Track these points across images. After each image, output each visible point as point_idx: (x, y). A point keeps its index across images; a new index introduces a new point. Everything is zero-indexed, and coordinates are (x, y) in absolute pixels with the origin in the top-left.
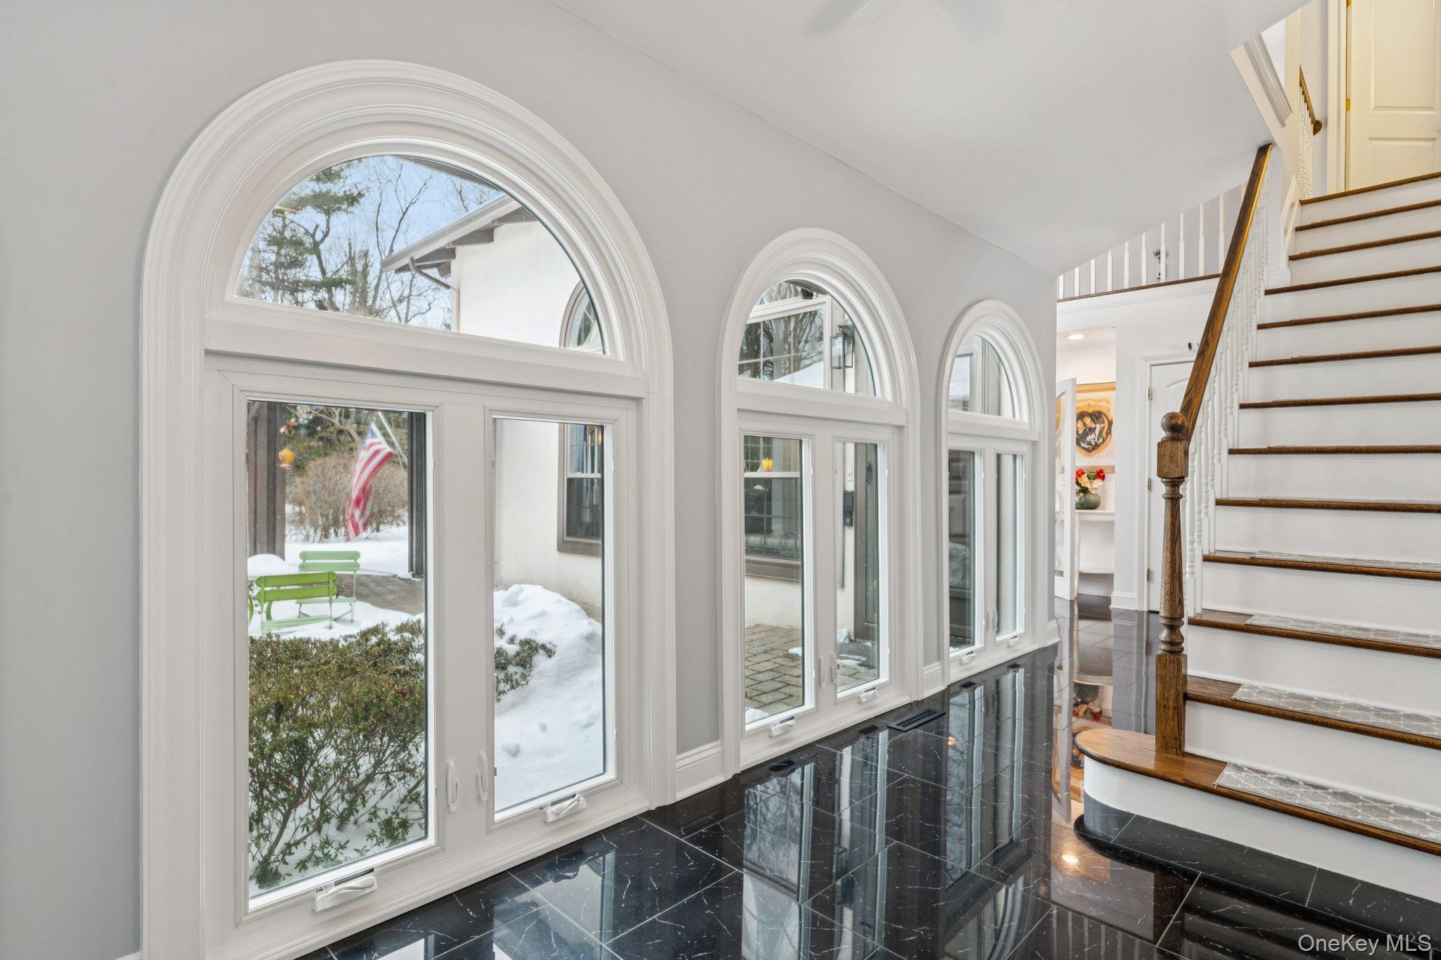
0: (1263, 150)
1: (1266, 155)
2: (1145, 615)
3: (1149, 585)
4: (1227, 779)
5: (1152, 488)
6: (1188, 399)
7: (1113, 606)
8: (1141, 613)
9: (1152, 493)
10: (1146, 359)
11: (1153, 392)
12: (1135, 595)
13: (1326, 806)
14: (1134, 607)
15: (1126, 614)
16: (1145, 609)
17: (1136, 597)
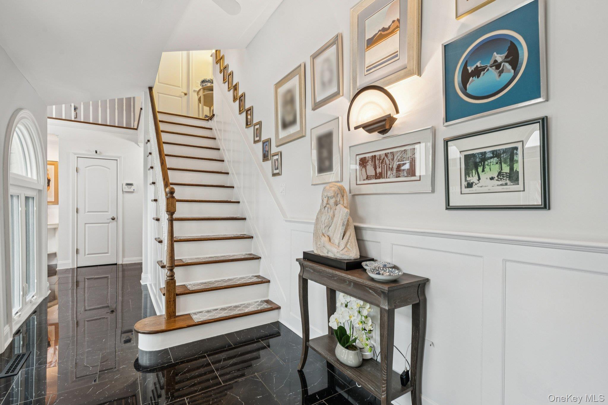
0: (151, 89)
1: (152, 91)
2: (75, 269)
3: (77, 256)
4: (197, 318)
5: (79, 212)
6: (165, 181)
7: (58, 268)
8: (73, 269)
9: (78, 214)
10: (75, 154)
11: (79, 169)
12: (70, 261)
13: (223, 314)
14: (71, 267)
15: (66, 271)
16: (75, 267)
17: (71, 262)
